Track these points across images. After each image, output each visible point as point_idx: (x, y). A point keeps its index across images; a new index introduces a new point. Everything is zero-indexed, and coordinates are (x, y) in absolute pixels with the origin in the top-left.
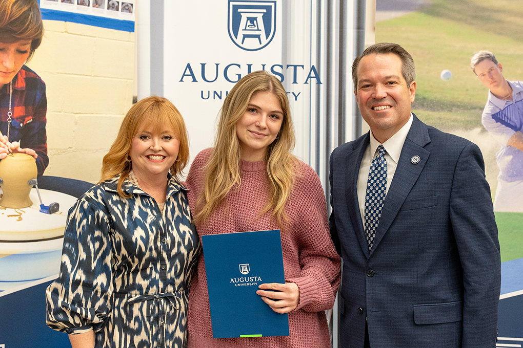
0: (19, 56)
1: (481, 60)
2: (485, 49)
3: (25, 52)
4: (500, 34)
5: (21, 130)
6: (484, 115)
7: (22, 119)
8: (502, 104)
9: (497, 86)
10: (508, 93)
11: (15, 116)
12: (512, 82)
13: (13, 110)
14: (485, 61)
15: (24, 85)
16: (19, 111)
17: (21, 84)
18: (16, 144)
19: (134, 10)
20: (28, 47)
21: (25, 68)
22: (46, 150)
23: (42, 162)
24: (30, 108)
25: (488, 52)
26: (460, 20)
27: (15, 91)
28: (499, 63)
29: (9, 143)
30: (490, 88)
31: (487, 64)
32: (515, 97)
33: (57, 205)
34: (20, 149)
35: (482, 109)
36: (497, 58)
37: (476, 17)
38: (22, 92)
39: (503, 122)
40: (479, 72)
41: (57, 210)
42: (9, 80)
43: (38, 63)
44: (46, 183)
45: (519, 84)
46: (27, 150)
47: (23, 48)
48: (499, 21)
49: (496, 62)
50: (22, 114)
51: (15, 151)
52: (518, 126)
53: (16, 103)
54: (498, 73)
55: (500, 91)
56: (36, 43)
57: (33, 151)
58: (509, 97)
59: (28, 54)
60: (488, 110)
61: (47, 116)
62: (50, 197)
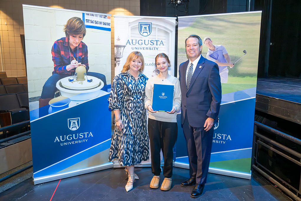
0: (80, 38)
1: (206, 39)
2: (207, 36)
3: (81, 37)
4: (212, 32)
5: (81, 59)
6: (207, 55)
7: (81, 56)
8: (212, 52)
9: (211, 47)
10: (214, 49)
11: (80, 55)
12: (215, 46)
13: (79, 54)
14: (207, 40)
15: (81, 47)
16: (80, 54)
17: (81, 46)
18: (80, 63)
19: (110, 25)
20: (82, 36)
21: (81, 42)
22: (88, 65)
23: (87, 68)
24: (83, 53)
25: (208, 37)
26: (200, 28)
27: (79, 48)
28: (211, 40)
29: (78, 63)
30: (209, 47)
31: (208, 41)
32: (216, 50)
33: (92, 80)
34: (81, 65)
35: (207, 54)
36: (211, 39)
37: (205, 27)
38: (81, 49)
39: (212, 57)
40: (206, 43)
41: (92, 81)
42: (77, 45)
43: (85, 40)
44: (88, 74)
45: (217, 46)
46: (83, 65)
47: (81, 36)
48: (211, 28)
49: (210, 40)
50: (81, 55)
51: (80, 65)
52: (217, 58)
53: (80, 52)
54: (211, 43)
55: (211, 48)
56: (84, 35)
57: (85, 65)
58: (214, 50)
59: (82, 38)
60: (208, 54)
61: (88, 55)
62: (90, 78)
